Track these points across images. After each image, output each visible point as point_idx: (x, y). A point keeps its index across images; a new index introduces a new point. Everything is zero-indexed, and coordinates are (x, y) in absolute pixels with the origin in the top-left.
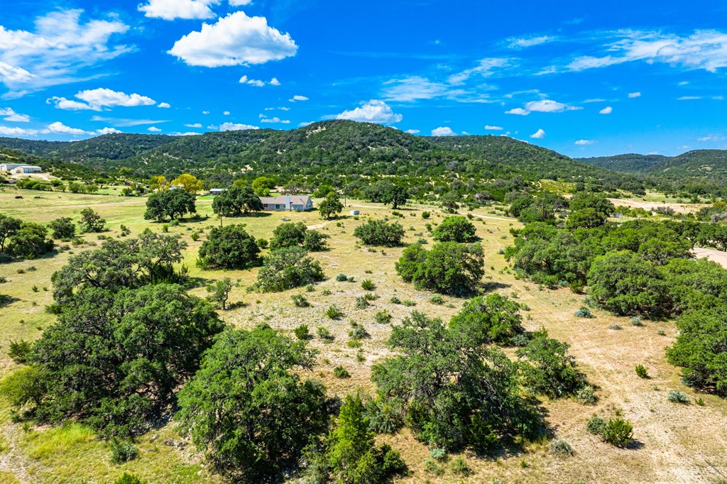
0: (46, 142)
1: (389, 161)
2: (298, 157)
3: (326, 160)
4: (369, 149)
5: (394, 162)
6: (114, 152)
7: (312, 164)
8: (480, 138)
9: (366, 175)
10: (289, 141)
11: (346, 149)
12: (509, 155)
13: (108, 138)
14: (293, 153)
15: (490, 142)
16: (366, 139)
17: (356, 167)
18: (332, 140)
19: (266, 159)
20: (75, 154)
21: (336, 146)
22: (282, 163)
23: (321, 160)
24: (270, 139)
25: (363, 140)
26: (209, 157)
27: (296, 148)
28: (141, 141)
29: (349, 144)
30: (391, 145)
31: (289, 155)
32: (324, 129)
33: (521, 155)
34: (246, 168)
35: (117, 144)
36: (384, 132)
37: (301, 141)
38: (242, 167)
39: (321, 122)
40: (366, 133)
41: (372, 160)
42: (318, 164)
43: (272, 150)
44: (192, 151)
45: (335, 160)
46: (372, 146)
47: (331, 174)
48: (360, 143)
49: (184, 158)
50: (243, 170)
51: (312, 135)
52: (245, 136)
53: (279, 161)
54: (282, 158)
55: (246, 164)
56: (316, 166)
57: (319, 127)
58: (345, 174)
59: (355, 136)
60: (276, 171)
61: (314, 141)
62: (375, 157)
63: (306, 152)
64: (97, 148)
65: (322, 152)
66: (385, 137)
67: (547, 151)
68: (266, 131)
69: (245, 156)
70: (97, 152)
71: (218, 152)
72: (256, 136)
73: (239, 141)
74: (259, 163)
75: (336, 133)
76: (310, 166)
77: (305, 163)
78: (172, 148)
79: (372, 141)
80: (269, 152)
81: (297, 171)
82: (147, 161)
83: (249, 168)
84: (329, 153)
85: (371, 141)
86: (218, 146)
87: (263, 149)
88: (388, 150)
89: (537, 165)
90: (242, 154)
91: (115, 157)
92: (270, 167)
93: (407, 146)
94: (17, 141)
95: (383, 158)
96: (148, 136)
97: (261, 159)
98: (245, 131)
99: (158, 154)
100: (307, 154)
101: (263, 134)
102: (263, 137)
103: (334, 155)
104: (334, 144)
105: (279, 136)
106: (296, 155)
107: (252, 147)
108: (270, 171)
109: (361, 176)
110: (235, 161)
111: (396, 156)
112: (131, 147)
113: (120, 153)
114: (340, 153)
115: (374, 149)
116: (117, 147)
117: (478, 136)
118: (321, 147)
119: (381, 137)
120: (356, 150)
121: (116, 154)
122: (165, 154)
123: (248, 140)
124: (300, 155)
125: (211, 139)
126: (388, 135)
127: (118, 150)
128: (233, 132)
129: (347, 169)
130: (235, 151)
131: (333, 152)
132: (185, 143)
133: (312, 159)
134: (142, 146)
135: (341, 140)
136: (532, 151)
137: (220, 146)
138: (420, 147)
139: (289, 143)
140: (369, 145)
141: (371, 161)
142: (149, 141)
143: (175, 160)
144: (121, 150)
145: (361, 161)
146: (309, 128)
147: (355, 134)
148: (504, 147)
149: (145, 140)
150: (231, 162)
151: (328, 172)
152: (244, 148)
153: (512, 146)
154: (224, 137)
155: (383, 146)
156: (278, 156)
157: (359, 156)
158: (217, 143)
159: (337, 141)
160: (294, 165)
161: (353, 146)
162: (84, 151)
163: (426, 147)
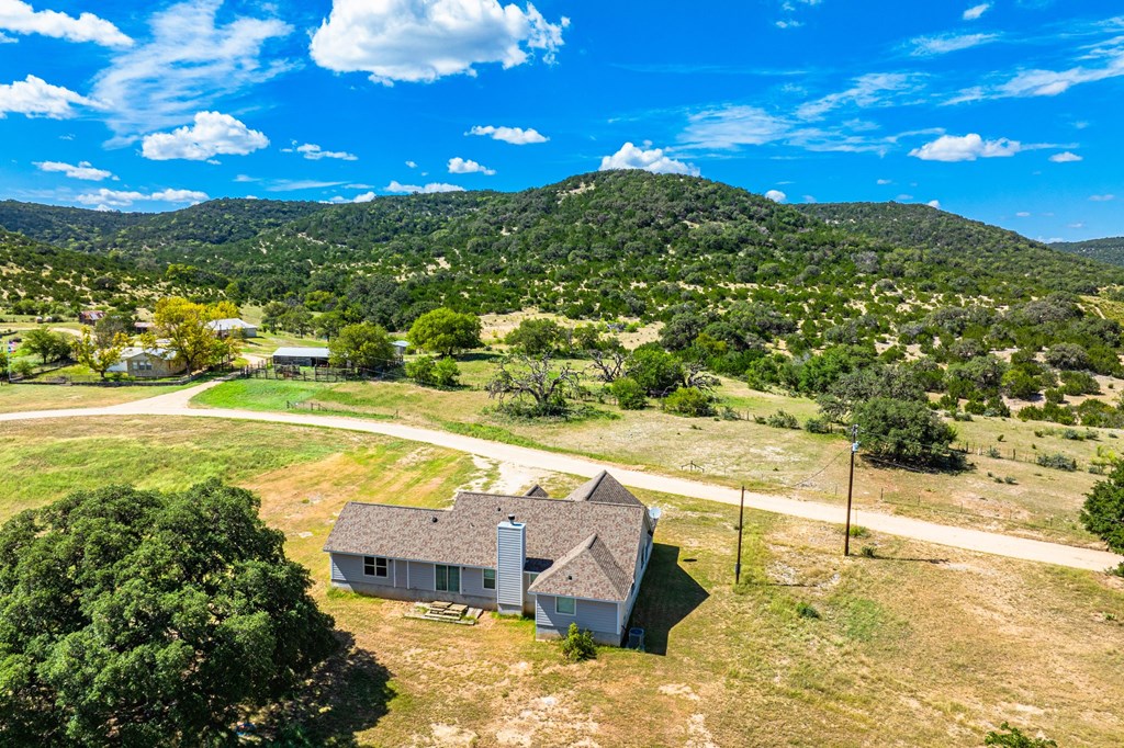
0: (118, 214)
1: (732, 251)
2: (542, 241)
3: (599, 249)
4: (686, 227)
5: (741, 254)
6: (221, 231)
7: (570, 258)
8: (874, 208)
9: (692, 282)
10: (524, 210)
11: (640, 227)
12: (936, 239)
13: (214, 207)
14: (532, 234)
15: (896, 215)
16: (679, 207)
17: (664, 263)
18: (609, 207)
19: (479, 245)
20: (153, 235)
21: (618, 219)
22: (510, 254)
23: (589, 249)
24: (489, 207)
25: (673, 207)
26: (377, 241)
27: (537, 224)
28: (269, 211)
29: (646, 216)
30: (730, 218)
31: (524, 238)
32: (592, 187)
33: (960, 241)
34: (438, 264)
35: (226, 216)
36: (715, 192)
37: (547, 210)
38: (430, 262)
39: (586, 175)
40: (679, 194)
41: (695, 249)
42: (584, 257)
43: (492, 228)
44: (348, 229)
45: (619, 246)
46: (692, 220)
47: (614, 281)
48: (667, 214)
49: (332, 242)
50: (431, 267)
51: (569, 198)
52: (446, 203)
53: (504, 249)
54: (509, 244)
55: (439, 256)
56: (580, 261)
57: (583, 185)
58: (645, 281)
59: (657, 200)
60: (497, 272)
61: (573, 210)
62: (701, 243)
63: (558, 231)
64: (191, 224)
65: (589, 234)
66: (718, 203)
67: (1003, 233)
68: (482, 194)
69: (440, 239)
70: (191, 230)
71: (396, 231)
72: (466, 203)
73: (435, 212)
74: (464, 254)
75: (617, 194)
76: (566, 263)
77: (555, 255)
78: (313, 224)
79: (692, 211)
80: (486, 232)
81: (538, 272)
82: (266, 247)
83: (444, 264)
84: (604, 235)
85: (689, 210)
86: (398, 220)
87: (474, 226)
88: (726, 229)
89: (998, 259)
90: (436, 235)
91: (221, 240)
92: (485, 263)
93: (763, 219)
94: (72, 212)
95: (718, 246)
96: (283, 204)
97: (469, 246)
98: (447, 194)
99: (288, 235)
100: (560, 236)
101: (479, 200)
102: (477, 205)
103: (615, 238)
104: (615, 216)
105: (506, 202)
106: (538, 238)
107: (455, 222)
108: (484, 271)
109: (681, 284)
110: (420, 250)
111: (743, 241)
112: (252, 223)
113: (230, 233)
114: (628, 235)
115: (697, 226)
116: (226, 222)
117: (869, 204)
118: (587, 222)
119: (709, 202)
120: (661, 228)
121: (223, 234)
122: (300, 235)
123: (451, 210)
124: (545, 237)
125: (384, 209)
126: (722, 197)
127: (227, 228)
128: (425, 195)
129: (648, 270)
130: (428, 228)
131: (613, 233)
132: (337, 214)
133: (570, 246)
134: (272, 220)
135: (629, 208)
136: (979, 232)
137: (400, 220)
138: (788, 223)
139: (524, 214)
140: (685, 217)
141: (694, 252)
142: (285, 213)
143: (316, 245)
144: (232, 228)
145: (672, 252)
146: (563, 186)
147: (655, 196)
148: (925, 224)
149: (278, 211)
150: (413, 252)
151: (605, 276)
152: (443, 225)
153: (939, 223)
154: (409, 205)
155: (715, 220)
156: (502, 240)
157: (667, 240)
158: (394, 215)
159: (619, 210)
160: (533, 259)
161: (653, 220)
162: (169, 228)
163: (799, 224)
